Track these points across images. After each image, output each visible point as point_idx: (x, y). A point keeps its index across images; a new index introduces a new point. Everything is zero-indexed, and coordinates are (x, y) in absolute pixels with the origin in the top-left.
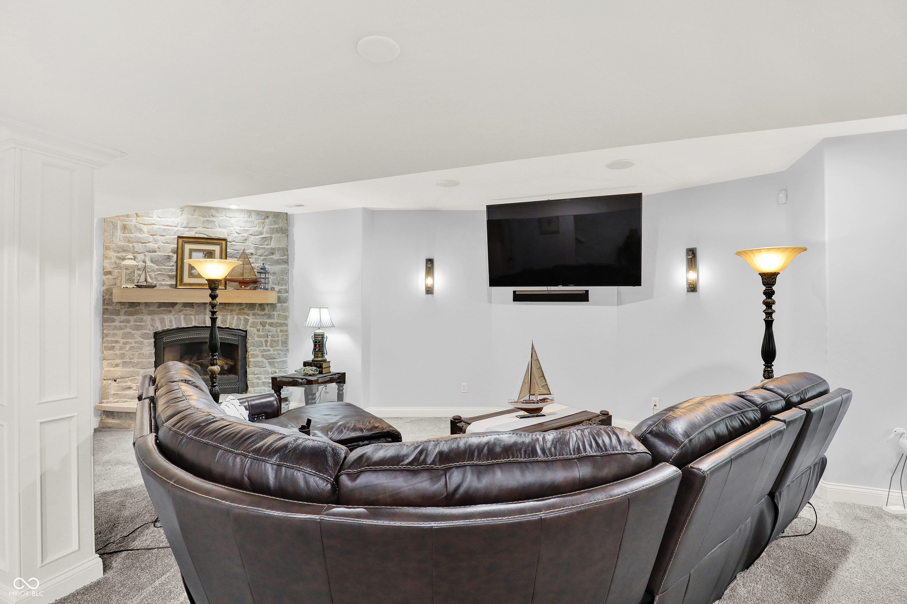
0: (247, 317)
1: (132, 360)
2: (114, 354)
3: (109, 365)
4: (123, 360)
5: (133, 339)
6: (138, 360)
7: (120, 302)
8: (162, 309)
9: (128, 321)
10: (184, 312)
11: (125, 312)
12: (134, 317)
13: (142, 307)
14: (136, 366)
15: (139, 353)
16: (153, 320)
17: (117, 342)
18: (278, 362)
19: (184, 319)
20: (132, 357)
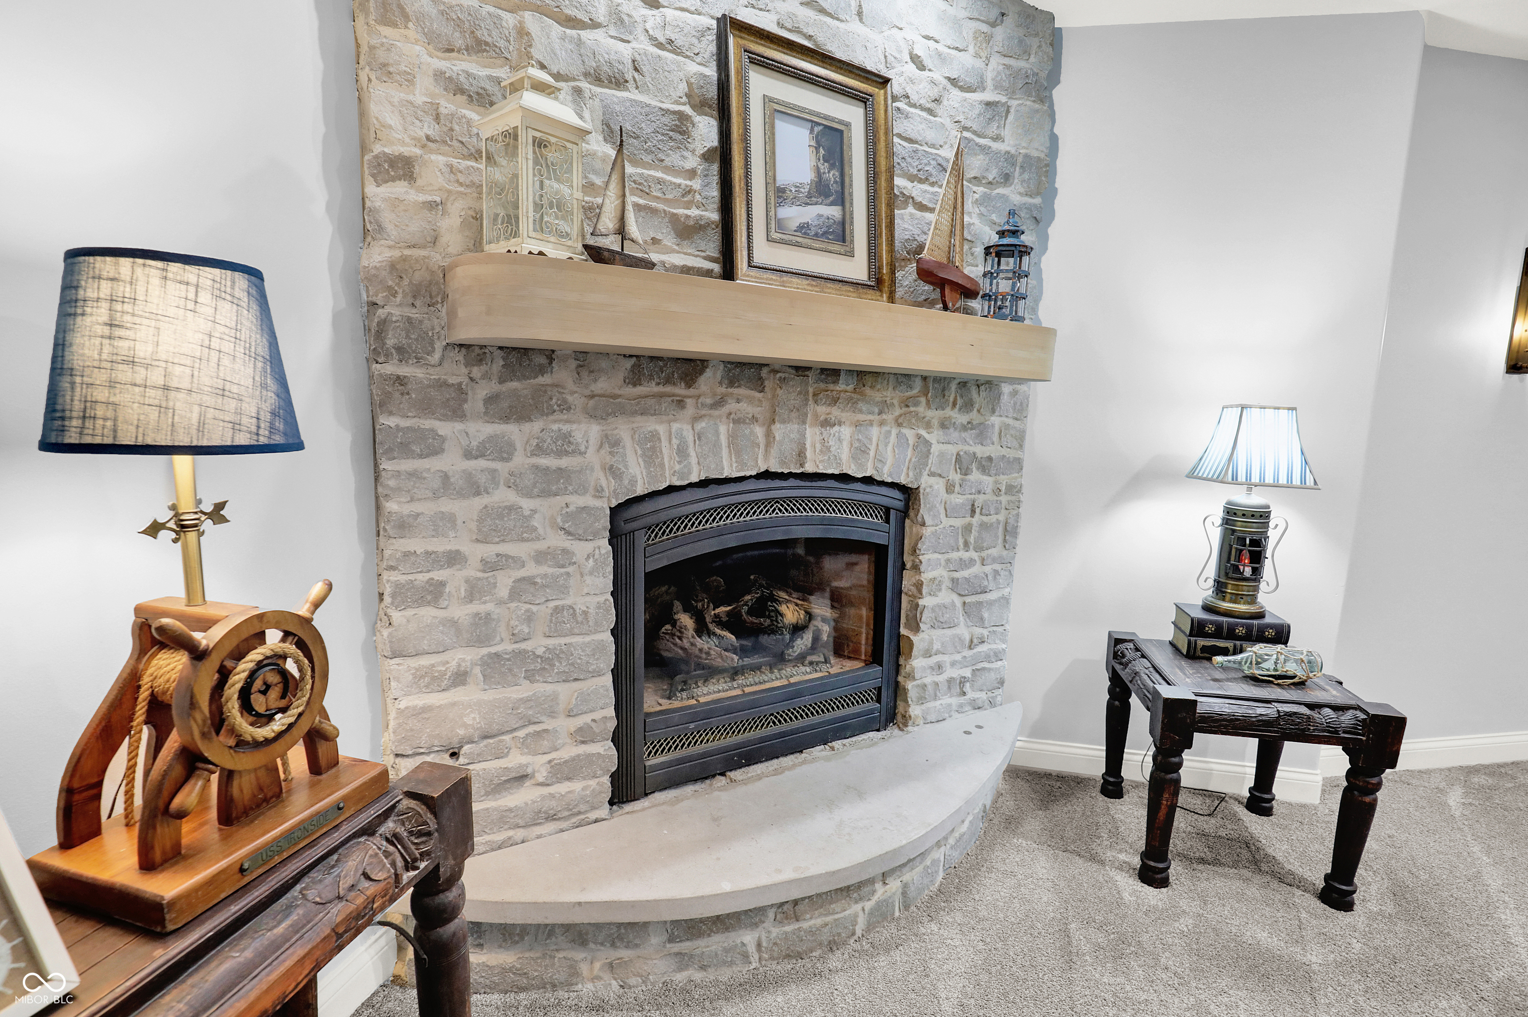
0: (923, 432)
1: (523, 646)
2: (445, 622)
3: (422, 683)
4: (485, 651)
5: (527, 540)
6: (551, 642)
7: (461, 346)
8: (650, 388)
9: (504, 451)
10: (732, 406)
11: (490, 400)
12: (527, 427)
13: (562, 374)
14: (544, 669)
15: (556, 607)
16: (611, 443)
17: (454, 559)
18: (991, 603)
19: (733, 438)
20: (526, 630)
